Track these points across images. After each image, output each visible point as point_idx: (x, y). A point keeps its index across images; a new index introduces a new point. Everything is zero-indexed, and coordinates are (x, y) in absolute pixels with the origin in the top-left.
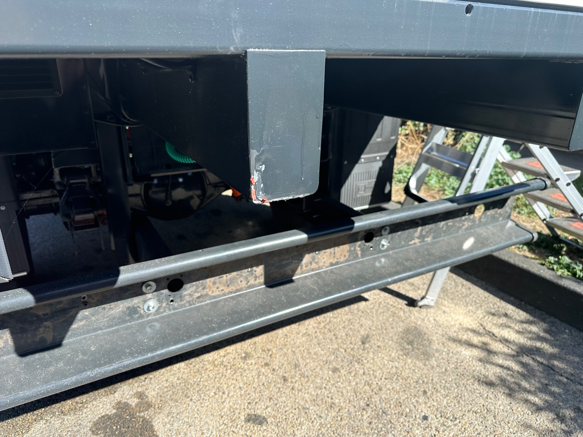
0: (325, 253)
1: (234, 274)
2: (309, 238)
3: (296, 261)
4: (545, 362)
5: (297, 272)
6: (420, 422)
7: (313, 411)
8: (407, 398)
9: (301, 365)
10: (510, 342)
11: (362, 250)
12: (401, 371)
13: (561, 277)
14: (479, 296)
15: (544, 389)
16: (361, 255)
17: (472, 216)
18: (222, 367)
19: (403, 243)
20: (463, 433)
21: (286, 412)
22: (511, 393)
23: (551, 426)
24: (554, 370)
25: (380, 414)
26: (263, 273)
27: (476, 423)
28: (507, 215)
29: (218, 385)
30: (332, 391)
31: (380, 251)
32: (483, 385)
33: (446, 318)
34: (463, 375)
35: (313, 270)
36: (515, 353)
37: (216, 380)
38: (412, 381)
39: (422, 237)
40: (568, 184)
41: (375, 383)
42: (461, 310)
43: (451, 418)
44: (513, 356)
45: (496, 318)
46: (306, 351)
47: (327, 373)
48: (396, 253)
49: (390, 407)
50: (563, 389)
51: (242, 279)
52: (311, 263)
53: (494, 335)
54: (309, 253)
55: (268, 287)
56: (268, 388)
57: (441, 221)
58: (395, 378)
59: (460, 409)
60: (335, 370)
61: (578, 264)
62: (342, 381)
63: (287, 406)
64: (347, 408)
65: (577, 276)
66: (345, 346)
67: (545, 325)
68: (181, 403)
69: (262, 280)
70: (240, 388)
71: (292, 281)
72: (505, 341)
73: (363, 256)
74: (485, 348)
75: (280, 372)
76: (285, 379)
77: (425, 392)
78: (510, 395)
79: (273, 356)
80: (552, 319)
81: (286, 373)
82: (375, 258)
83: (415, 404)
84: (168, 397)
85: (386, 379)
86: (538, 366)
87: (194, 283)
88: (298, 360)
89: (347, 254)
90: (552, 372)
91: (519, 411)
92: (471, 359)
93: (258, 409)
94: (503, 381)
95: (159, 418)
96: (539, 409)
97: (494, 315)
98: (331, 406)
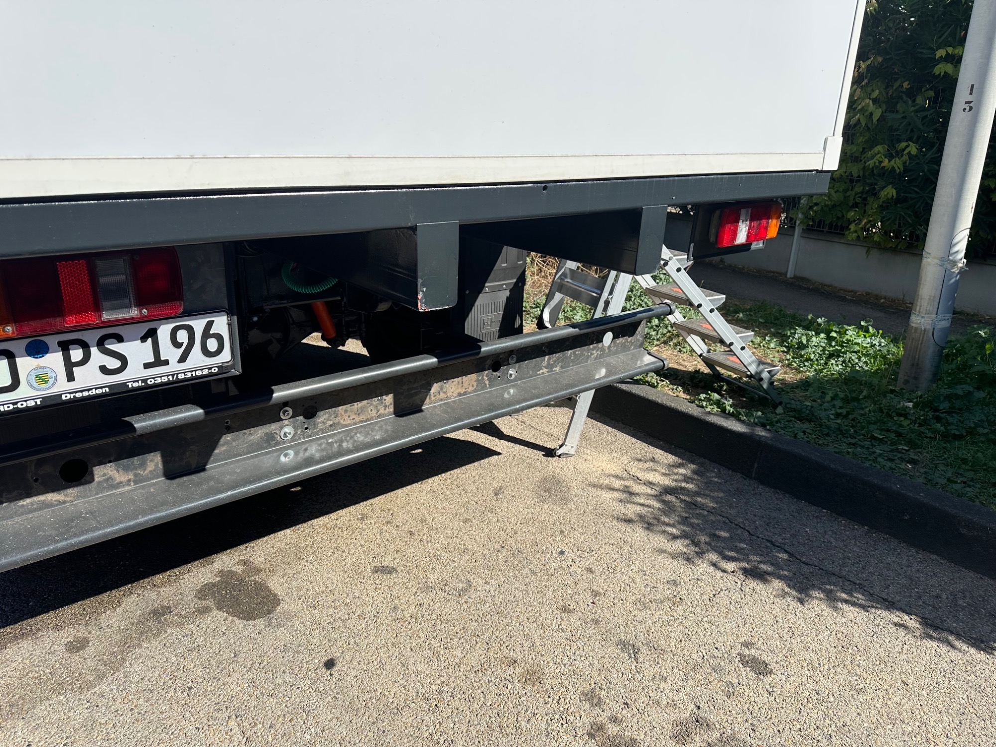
0: (453, 382)
1: (365, 402)
2: (439, 362)
3: (425, 391)
4: (688, 499)
5: (425, 403)
6: (557, 556)
7: (445, 557)
8: (544, 538)
9: (429, 520)
10: (654, 484)
11: (490, 379)
12: (538, 516)
13: (709, 413)
14: (626, 443)
15: (684, 521)
16: (489, 385)
17: (600, 345)
18: (337, 529)
19: (531, 373)
20: (598, 562)
21: (416, 560)
22: (649, 527)
23: (685, 550)
24: (696, 506)
25: (516, 553)
26: (392, 402)
27: (612, 552)
28: (639, 343)
29: (335, 545)
30: (465, 539)
31: (509, 381)
32: (621, 522)
33: (588, 465)
34: (602, 515)
35: (441, 400)
36: (658, 493)
37: (332, 541)
38: (548, 523)
39: (550, 367)
40: (712, 311)
41: (510, 528)
42: (606, 457)
43: (588, 550)
44: (656, 496)
45: (641, 463)
46: (432, 507)
47: (457, 524)
48: (525, 383)
49: (526, 547)
50: (702, 520)
51: (372, 407)
52: (439, 392)
53: (638, 478)
54: (437, 382)
55: (396, 416)
56: (394, 543)
57: (568, 350)
58: (531, 522)
59: (597, 543)
60: (466, 521)
61: (728, 399)
62: (474, 530)
63: (417, 556)
64: (482, 551)
65: (727, 412)
66: (476, 499)
67: (693, 466)
68: (295, 565)
69: (392, 410)
70: (361, 545)
71: (421, 411)
72: (650, 484)
73: (491, 386)
74: (627, 491)
75: (405, 528)
76: (411, 534)
77: (562, 532)
78: (648, 529)
79: (395, 514)
80: (702, 460)
81: (411, 528)
82: (503, 388)
83: (552, 542)
84: (279, 561)
85: (521, 524)
86: (681, 502)
87: (327, 411)
88: (424, 516)
89: (475, 384)
90: (694, 507)
91: (655, 541)
92: (611, 501)
93: (384, 561)
94: (641, 517)
95: (273, 580)
96: (675, 537)
97: (640, 460)
98: (464, 552)
